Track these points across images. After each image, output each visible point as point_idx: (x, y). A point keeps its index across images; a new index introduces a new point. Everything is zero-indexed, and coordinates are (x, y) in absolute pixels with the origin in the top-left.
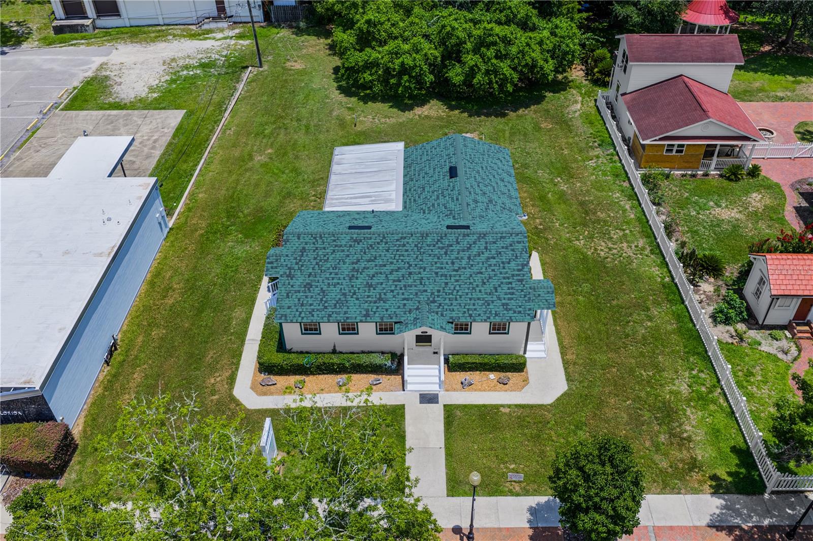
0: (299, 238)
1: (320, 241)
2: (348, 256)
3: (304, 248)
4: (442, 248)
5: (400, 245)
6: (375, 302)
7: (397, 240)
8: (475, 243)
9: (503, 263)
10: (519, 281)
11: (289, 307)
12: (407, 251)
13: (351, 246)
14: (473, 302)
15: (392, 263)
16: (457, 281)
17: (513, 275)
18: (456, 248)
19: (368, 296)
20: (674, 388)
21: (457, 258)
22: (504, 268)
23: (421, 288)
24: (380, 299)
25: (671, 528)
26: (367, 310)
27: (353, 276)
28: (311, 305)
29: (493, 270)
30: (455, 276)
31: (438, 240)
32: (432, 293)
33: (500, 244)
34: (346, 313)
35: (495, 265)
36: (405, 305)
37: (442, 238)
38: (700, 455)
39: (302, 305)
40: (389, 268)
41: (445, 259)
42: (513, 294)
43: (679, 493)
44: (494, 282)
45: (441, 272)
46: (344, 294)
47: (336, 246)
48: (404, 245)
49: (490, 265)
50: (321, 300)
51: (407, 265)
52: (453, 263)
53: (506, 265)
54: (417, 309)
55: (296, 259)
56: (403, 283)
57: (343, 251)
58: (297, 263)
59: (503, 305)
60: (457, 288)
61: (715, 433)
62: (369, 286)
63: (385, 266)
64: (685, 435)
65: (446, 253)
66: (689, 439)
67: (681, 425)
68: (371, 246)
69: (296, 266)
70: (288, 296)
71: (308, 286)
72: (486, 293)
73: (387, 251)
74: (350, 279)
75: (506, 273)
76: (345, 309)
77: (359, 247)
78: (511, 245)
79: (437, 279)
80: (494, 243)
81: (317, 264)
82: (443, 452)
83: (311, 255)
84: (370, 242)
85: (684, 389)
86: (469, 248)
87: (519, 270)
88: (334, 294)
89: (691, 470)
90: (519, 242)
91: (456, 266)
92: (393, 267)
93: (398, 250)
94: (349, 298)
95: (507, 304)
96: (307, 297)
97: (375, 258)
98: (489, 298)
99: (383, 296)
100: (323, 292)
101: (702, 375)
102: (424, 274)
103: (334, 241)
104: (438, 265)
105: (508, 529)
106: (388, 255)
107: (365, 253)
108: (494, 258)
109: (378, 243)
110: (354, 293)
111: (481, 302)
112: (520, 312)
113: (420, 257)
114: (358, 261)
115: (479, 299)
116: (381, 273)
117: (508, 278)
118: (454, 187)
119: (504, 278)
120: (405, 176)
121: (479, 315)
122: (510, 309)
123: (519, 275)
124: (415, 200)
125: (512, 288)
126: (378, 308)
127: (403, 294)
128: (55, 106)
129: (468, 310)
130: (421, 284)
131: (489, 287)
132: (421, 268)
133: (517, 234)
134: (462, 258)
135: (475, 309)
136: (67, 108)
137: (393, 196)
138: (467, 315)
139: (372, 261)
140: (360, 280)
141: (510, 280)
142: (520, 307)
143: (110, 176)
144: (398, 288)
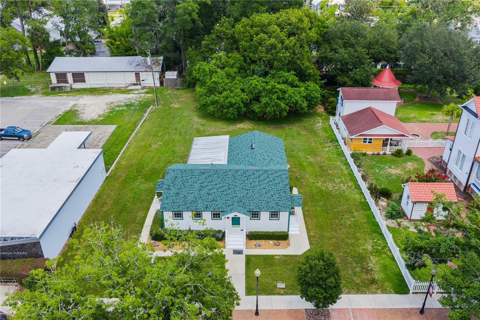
0: (174, 172)
1: (184, 173)
2: (198, 180)
3: (176, 176)
4: (246, 177)
5: (224, 175)
6: (211, 201)
7: (223, 173)
8: (262, 174)
9: (276, 184)
10: (284, 192)
11: (167, 204)
12: (228, 178)
13: (200, 175)
14: (260, 202)
15: (220, 183)
16: (253, 192)
17: (281, 190)
18: (252, 177)
19: (208, 199)
20: (365, 247)
21: (253, 182)
22: (276, 186)
23: (235, 195)
24: (214, 200)
25: (361, 309)
26: (207, 205)
27: (200, 189)
28: (178, 203)
29: (271, 187)
30: (252, 189)
31: (244, 173)
32: (240, 198)
33: (275, 175)
34: (196, 206)
35: (272, 185)
36: (226, 203)
37: (245, 172)
38: (376, 277)
39: (174, 203)
40: (218, 186)
41: (247, 182)
42: (281, 198)
43: (365, 294)
44: (272, 192)
45: (245, 188)
46: (196, 198)
47: (192, 175)
48: (227, 175)
49: (270, 185)
50: (184, 200)
51: (228, 185)
52: (251, 184)
53: (278, 185)
54: (233, 204)
55: (172, 181)
56: (226, 193)
57: (196, 178)
58: (172, 183)
59: (276, 203)
60: (253, 195)
61: (385, 267)
62: (209, 194)
63: (217, 185)
64: (369, 268)
65: (247, 179)
66: (371, 270)
67: (367, 264)
68: (210, 175)
69: (172, 185)
70: (167, 198)
71: (178, 194)
72: (267, 198)
73: (218, 178)
74: (199, 191)
75: (278, 188)
76: (196, 205)
77: (204, 176)
78: (280, 176)
79: (243, 191)
80: (272, 174)
81: (182, 183)
82: (244, 276)
83: (180, 179)
84: (210, 174)
85: (370, 248)
86: (259, 177)
87: (284, 187)
88: (190, 198)
89: (372, 284)
90: (284, 174)
91: (253, 185)
92: (220, 185)
93: (223, 178)
94: (198, 199)
95: (278, 203)
96: (177, 199)
97: (212, 181)
98: (269, 200)
99: (215, 199)
100: (185, 197)
101: (379, 242)
102: (236, 189)
103: (192, 173)
104: (243, 185)
105: (276, 310)
106: (218, 180)
107: (207, 179)
108: (272, 182)
109: (214, 174)
110: (201, 197)
111: (265, 202)
112: (284, 207)
113: (234, 181)
114: (204, 182)
115: (263, 200)
116: (215, 188)
117: (279, 191)
118: (253, 153)
119: (276, 191)
120: (229, 149)
121: (264, 208)
122: (279, 205)
123: (284, 189)
124: (233, 159)
125: (280, 195)
126: (212, 204)
127: (225, 198)
128: (49, 123)
129: (258, 205)
130: (235, 193)
131: (269, 195)
132: (235, 186)
133: (283, 171)
134: (255, 181)
135: (262, 205)
136: (55, 124)
137: (223, 158)
138: (257, 208)
139: (210, 182)
140: (204, 191)
141: (280, 192)
142: (284, 204)
143: (79, 148)
144: (223, 195)
